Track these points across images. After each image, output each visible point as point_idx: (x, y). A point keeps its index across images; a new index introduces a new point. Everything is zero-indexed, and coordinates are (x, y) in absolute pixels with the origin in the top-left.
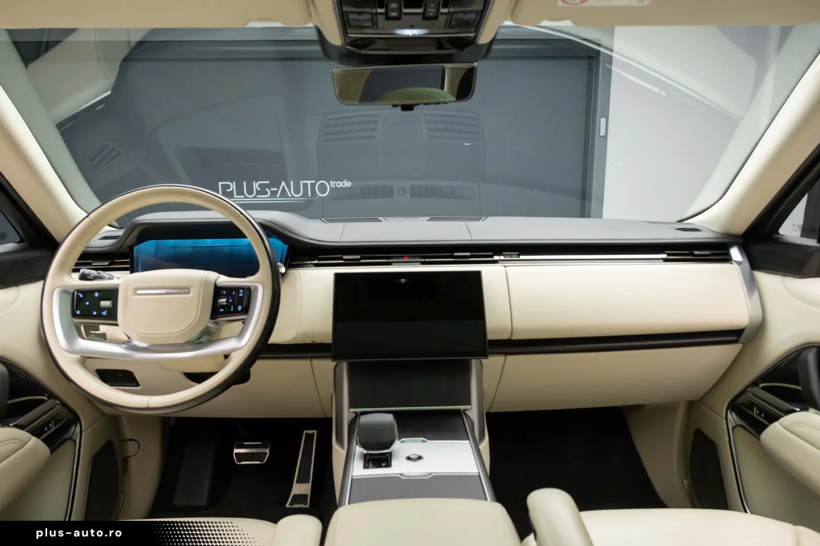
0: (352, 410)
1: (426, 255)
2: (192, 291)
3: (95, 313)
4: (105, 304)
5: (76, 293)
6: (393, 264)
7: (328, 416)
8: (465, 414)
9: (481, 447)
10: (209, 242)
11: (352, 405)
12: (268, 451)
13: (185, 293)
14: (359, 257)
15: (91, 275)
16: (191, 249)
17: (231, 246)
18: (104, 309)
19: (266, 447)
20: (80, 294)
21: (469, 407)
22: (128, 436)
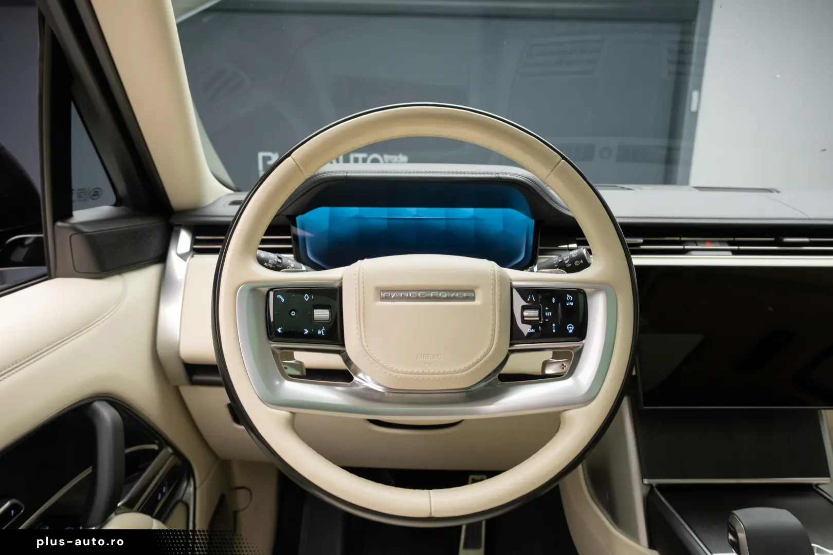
0: (646, 481)
1: (737, 239)
2: (479, 295)
3: (306, 332)
4: (322, 314)
5: (271, 294)
6: (693, 252)
10: (411, 212)
11: (644, 474)
13: (467, 299)
14: (641, 240)
15: (270, 261)
16: (385, 223)
17: (446, 219)
18: (321, 324)
20: (279, 296)
21: (826, 480)
22: (239, 482)
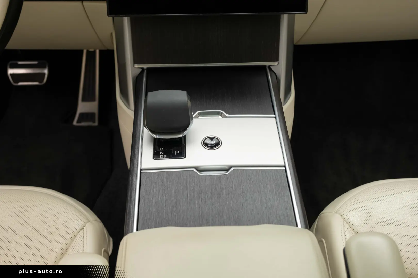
0: (136, 66)
7: (110, 48)
8: (271, 70)
9: (285, 108)
12: (46, 71)
19: (44, 67)
21: (276, 63)
